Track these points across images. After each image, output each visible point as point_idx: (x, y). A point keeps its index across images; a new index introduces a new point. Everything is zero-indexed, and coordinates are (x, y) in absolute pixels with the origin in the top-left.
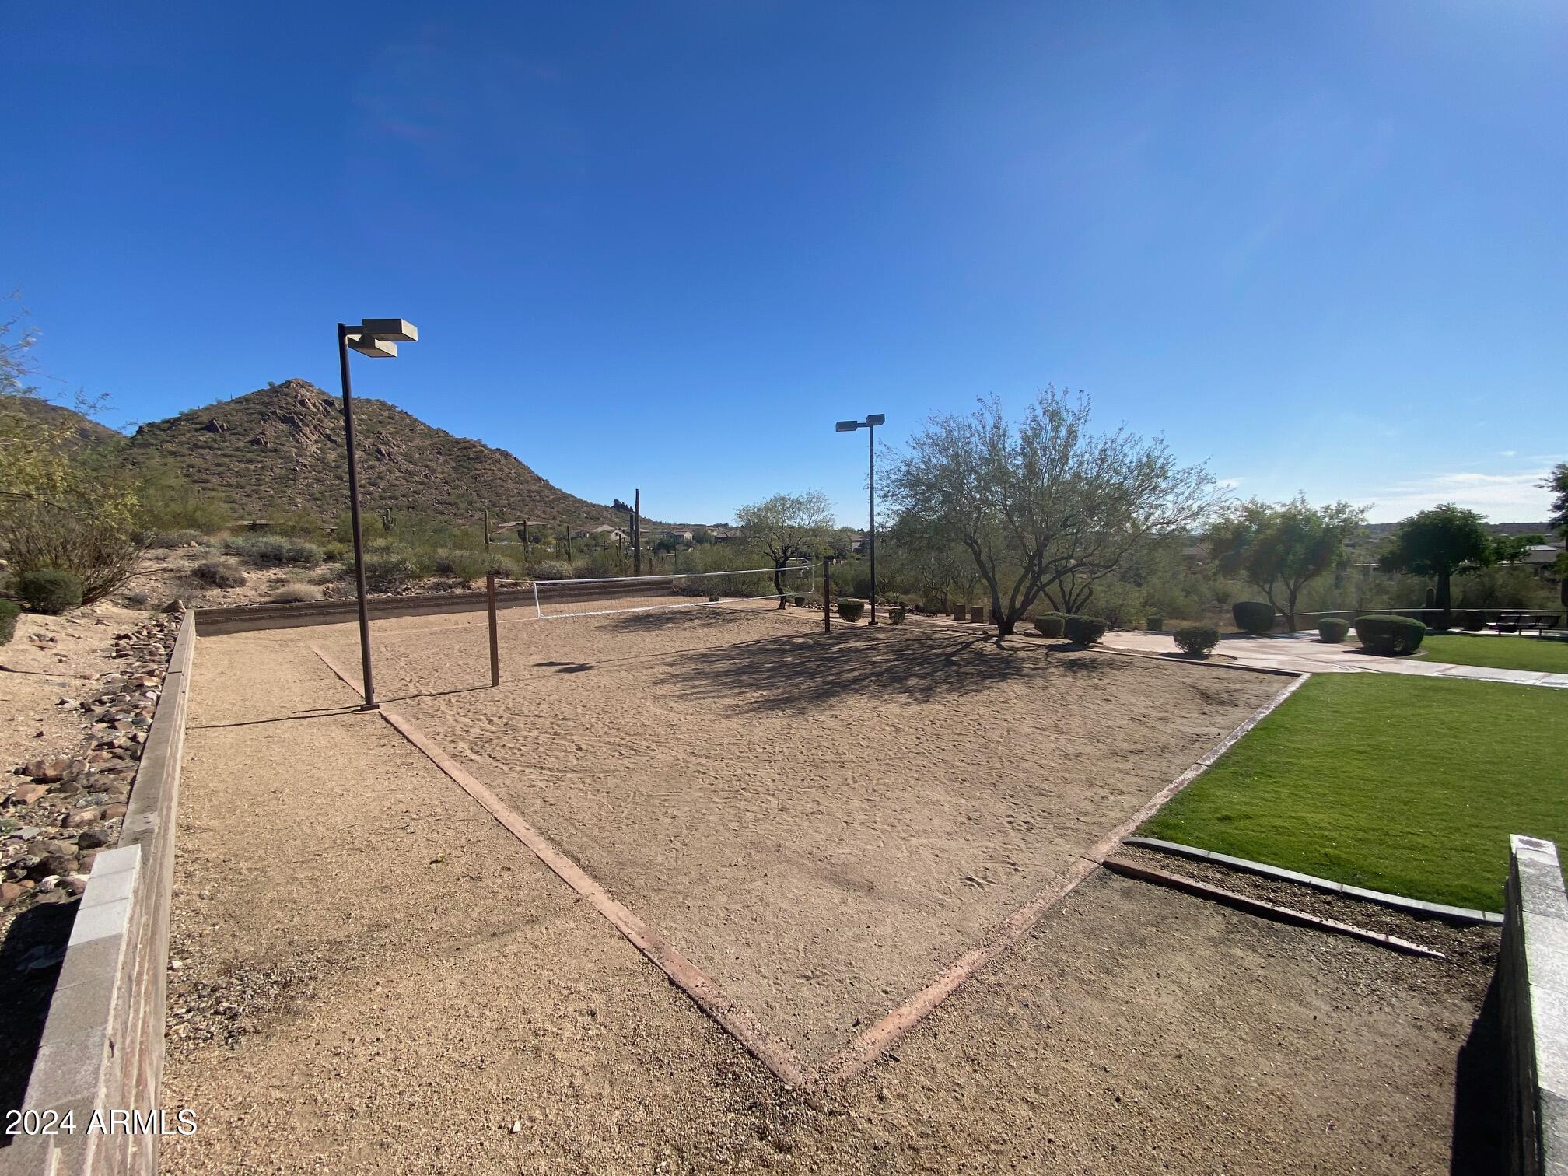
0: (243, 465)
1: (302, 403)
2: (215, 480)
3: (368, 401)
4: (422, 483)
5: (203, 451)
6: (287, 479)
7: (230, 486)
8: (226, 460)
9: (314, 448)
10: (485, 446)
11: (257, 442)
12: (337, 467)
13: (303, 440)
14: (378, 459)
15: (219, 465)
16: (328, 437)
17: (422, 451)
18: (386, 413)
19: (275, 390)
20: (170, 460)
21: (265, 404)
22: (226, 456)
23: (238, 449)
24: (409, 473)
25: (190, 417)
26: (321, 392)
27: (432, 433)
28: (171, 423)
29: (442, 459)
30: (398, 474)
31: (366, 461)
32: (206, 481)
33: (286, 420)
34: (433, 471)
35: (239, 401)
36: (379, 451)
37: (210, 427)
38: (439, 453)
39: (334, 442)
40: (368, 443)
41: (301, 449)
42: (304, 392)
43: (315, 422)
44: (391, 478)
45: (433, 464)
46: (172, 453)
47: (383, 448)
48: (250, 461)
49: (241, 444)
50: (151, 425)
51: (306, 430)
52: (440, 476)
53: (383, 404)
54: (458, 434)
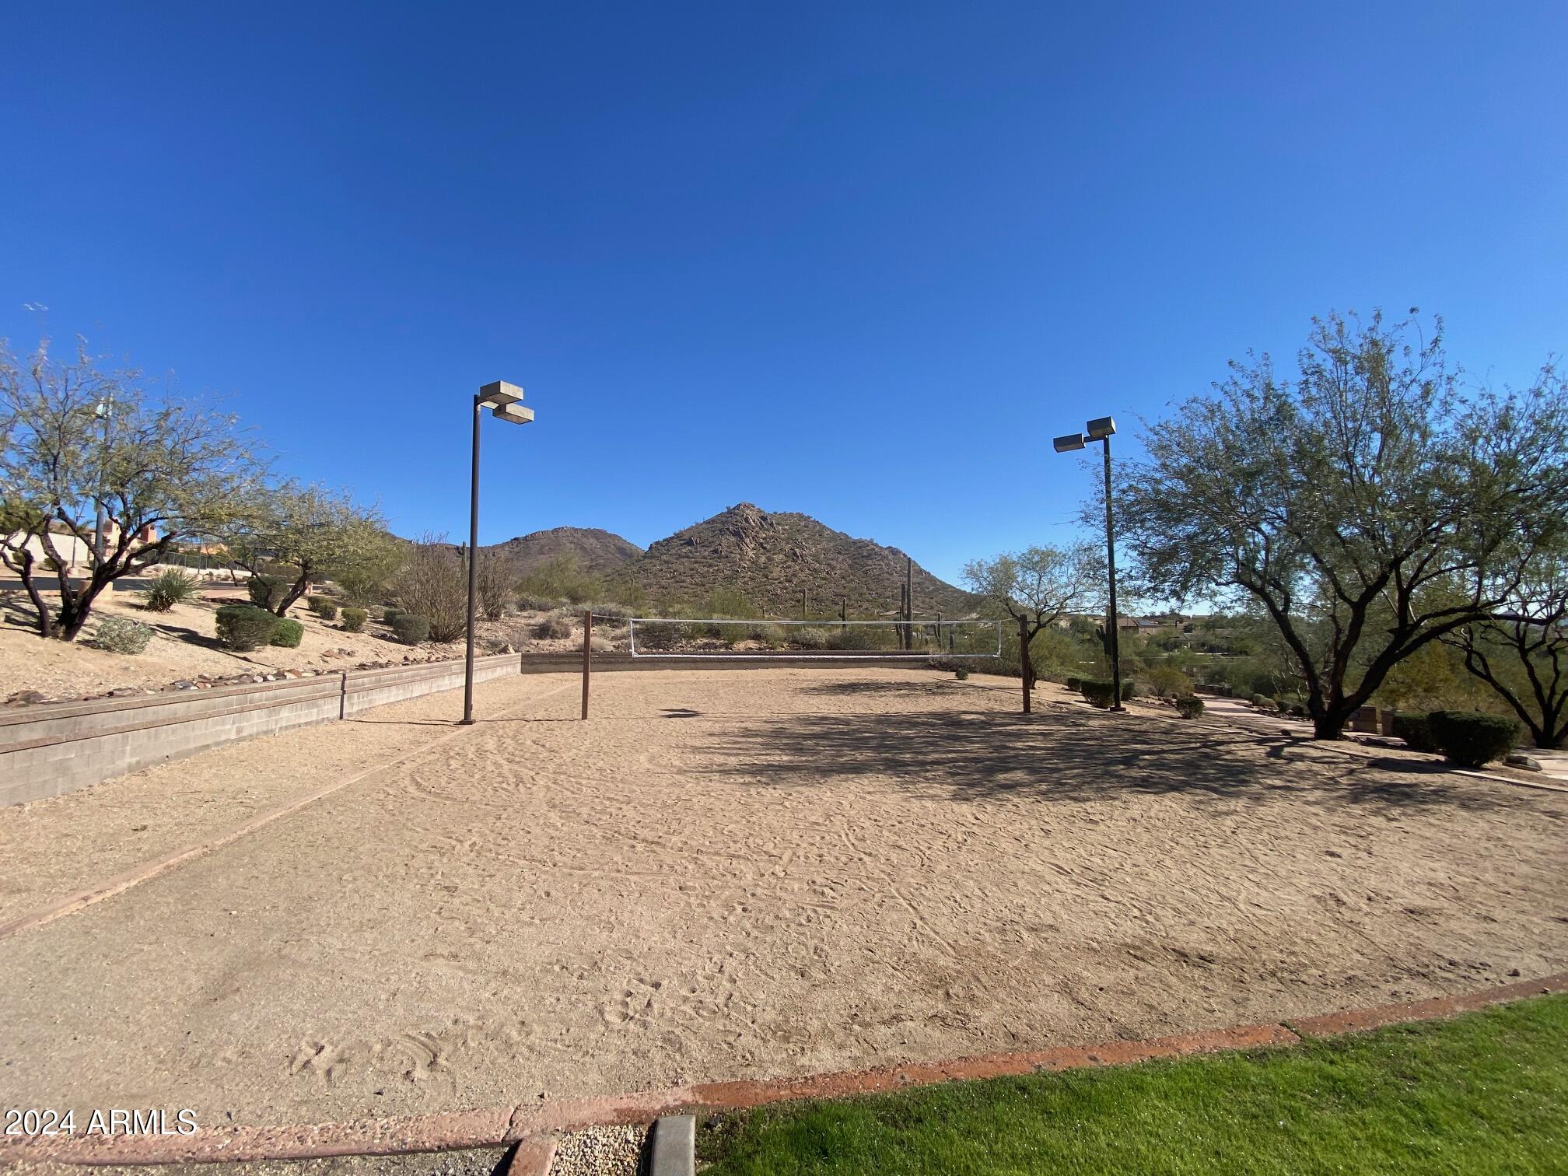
0: (706, 569)
1: (747, 520)
2: (688, 580)
3: (791, 514)
4: (824, 579)
5: (684, 560)
6: (731, 577)
7: (697, 584)
8: (696, 565)
9: (751, 554)
10: (876, 545)
11: (716, 551)
12: (765, 568)
13: (745, 548)
14: (794, 561)
15: (692, 569)
16: (761, 545)
17: (826, 551)
18: (803, 523)
19: (731, 512)
20: (664, 568)
21: (723, 523)
22: (696, 562)
23: (704, 557)
24: (815, 570)
25: (678, 536)
26: (759, 511)
27: (835, 536)
28: (668, 540)
29: (841, 558)
30: (807, 572)
31: (785, 562)
32: (683, 581)
33: (736, 534)
34: (833, 568)
35: (708, 522)
36: (795, 554)
37: (690, 543)
38: (839, 553)
39: (764, 548)
40: (787, 548)
41: (743, 554)
42: (748, 511)
43: (754, 534)
44: (802, 575)
45: (834, 563)
46: (667, 562)
47: (798, 551)
48: (711, 566)
49: (706, 553)
50: (657, 543)
51: (747, 540)
52: (838, 572)
53: (801, 516)
54: (855, 536)
